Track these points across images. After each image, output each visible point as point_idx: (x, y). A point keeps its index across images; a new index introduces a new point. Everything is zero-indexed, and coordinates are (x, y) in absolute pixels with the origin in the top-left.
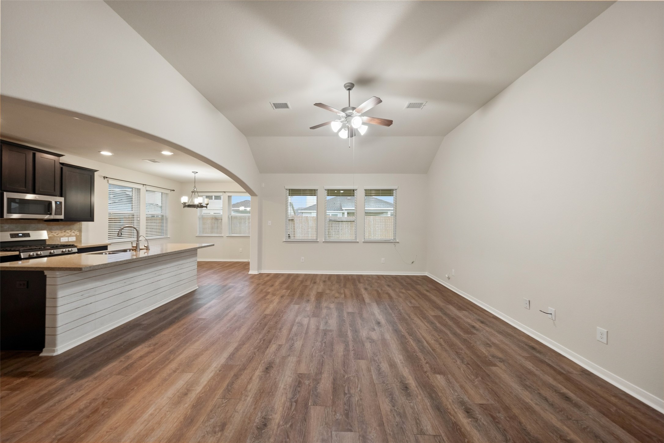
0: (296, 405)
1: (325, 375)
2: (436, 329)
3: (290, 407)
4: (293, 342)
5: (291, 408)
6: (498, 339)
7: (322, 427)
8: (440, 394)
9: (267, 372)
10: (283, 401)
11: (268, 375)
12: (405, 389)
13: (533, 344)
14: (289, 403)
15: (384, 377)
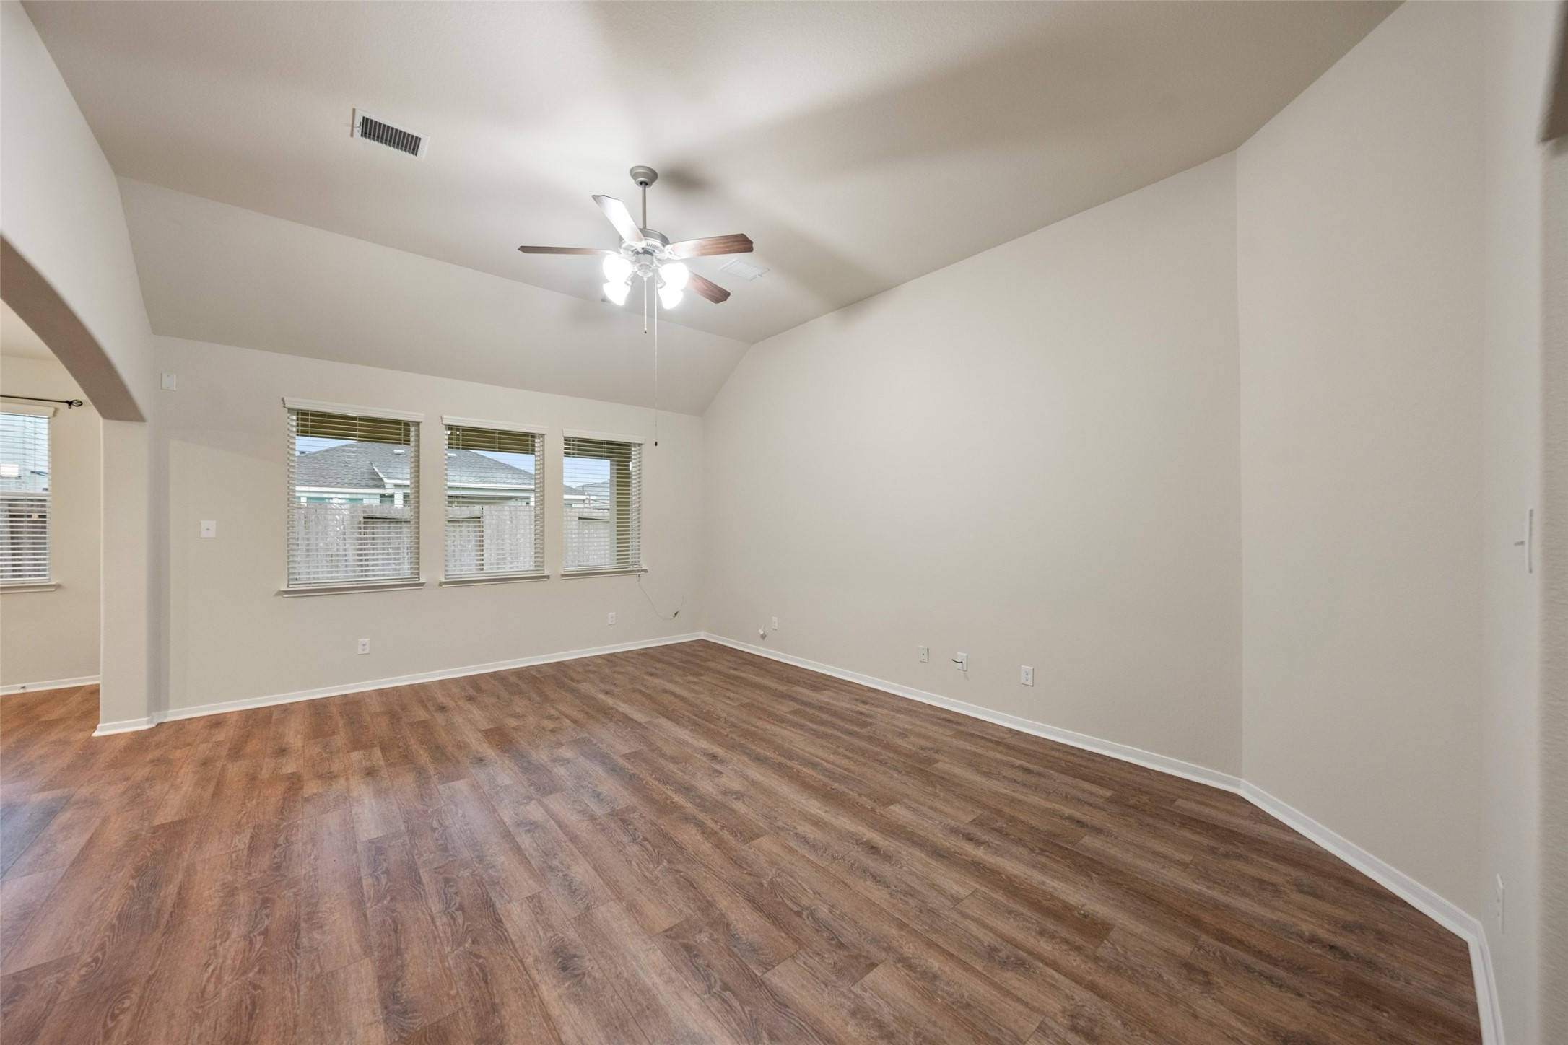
0: (734, 993)
1: (723, 903)
2: (817, 734)
3: (726, 1006)
4: (561, 874)
5: (730, 1006)
6: (903, 721)
7: (825, 995)
8: (922, 833)
9: (576, 976)
10: (696, 1008)
11: (588, 981)
12: (874, 850)
13: (944, 715)
14: (713, 1000)
15: (826, 849)
